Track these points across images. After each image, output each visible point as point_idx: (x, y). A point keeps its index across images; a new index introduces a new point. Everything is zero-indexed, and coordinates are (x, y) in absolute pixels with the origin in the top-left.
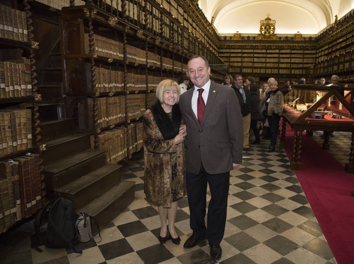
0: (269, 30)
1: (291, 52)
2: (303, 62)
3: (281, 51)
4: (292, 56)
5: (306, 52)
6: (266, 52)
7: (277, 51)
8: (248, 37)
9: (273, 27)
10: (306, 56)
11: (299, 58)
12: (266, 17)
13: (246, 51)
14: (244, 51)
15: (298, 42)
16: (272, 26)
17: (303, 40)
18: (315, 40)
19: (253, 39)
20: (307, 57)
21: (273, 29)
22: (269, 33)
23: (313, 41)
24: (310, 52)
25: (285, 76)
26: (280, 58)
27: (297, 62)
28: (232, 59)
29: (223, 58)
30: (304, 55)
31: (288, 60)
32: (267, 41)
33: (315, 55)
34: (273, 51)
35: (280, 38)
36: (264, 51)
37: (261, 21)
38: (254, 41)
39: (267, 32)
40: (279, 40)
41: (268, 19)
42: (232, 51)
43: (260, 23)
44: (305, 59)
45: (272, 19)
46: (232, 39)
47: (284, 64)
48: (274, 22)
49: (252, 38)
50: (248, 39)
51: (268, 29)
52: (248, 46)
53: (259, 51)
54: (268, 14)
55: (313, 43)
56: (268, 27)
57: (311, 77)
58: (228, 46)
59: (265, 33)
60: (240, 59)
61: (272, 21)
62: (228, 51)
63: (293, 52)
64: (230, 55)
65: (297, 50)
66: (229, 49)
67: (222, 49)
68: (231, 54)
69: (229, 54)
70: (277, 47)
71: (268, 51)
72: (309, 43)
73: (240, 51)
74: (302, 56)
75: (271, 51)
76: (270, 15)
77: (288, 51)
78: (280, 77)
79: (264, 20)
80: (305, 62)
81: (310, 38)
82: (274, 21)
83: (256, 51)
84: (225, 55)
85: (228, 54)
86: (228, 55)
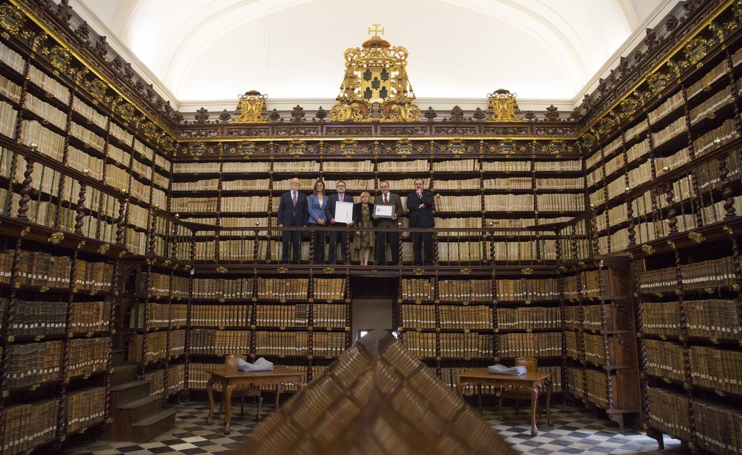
0: (382, 84)
1: (481, 168)
2: (535, 208)
3: (439, 167)
4: (488, 184)
5: (541, 167)
6: (375, 168)
7: (422, 166)
8: (298, 112)
9: (397, 73)
10: (544, 184)
11: (516, 192)
12: (368, 38)
13: (290, 167)
14: (279, 168)
15: (505, 128)
16: (396, 69)
17: (526, 120)
18: (572, 120)
19: (317, 119)
20: (550, 187)
21: (396, 78)
22: (383, 93)
23: (564, 123)
24: (557, 167)
25: (465, 271)
26: (438, 195)
27: (510, 208)
28: (229, 205)
29: (190, 199)
30: (537, 180)
31: (473, 203)
32: (376, 124)
33: (581, 179)
34: (405, 167)
35: (431, 113)
36: (366, 167)
37: (349, 51)
38: (322, 124)
39: (376, 93)
40: (426, 120)
41: (377, 44)
42: (229, 168)
43: (346, 57)
44: (540, 198)
45: (393, 44)
46: (230, 121)
47: (454, 220)
48: (401, 53)
49: (314, 115)
50: (298, 120)
51: (379, 79)
52: (296, 145)
53: (344, 167)
54: (376, 26)
55: (564, 132)
56: (376, 74)
57: (605, 268)
58: (211, 151)
59: (368, 94)
60: (265, 200)
61: (393, 53)
62: (214, 168)
63: (488, 167)
64: (220, 186)
65: (503, 159)
66: (218, 161)
67: (189, 160)
68: (224, 183)
69: (216, 181)
70: (420, 149)
71: (384, 167)
72: (551, 131)
73: (262, 167)
74: (528, 186)
75: (394, 167)
76: (382, 31)
77: (469, 166)
78: (442, 278)
79: (362, 48)
80: (542, 208)
81: (552, 112)
82: (400, 49)
83: (329, 167)
84: (200, 186)
85: (210, 181)
86: (213, 185)
